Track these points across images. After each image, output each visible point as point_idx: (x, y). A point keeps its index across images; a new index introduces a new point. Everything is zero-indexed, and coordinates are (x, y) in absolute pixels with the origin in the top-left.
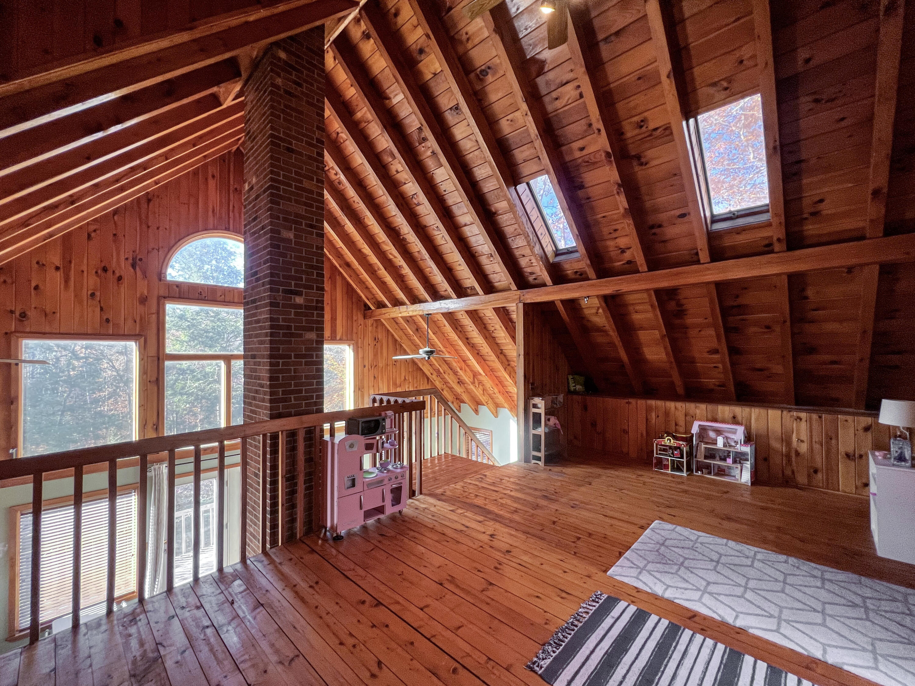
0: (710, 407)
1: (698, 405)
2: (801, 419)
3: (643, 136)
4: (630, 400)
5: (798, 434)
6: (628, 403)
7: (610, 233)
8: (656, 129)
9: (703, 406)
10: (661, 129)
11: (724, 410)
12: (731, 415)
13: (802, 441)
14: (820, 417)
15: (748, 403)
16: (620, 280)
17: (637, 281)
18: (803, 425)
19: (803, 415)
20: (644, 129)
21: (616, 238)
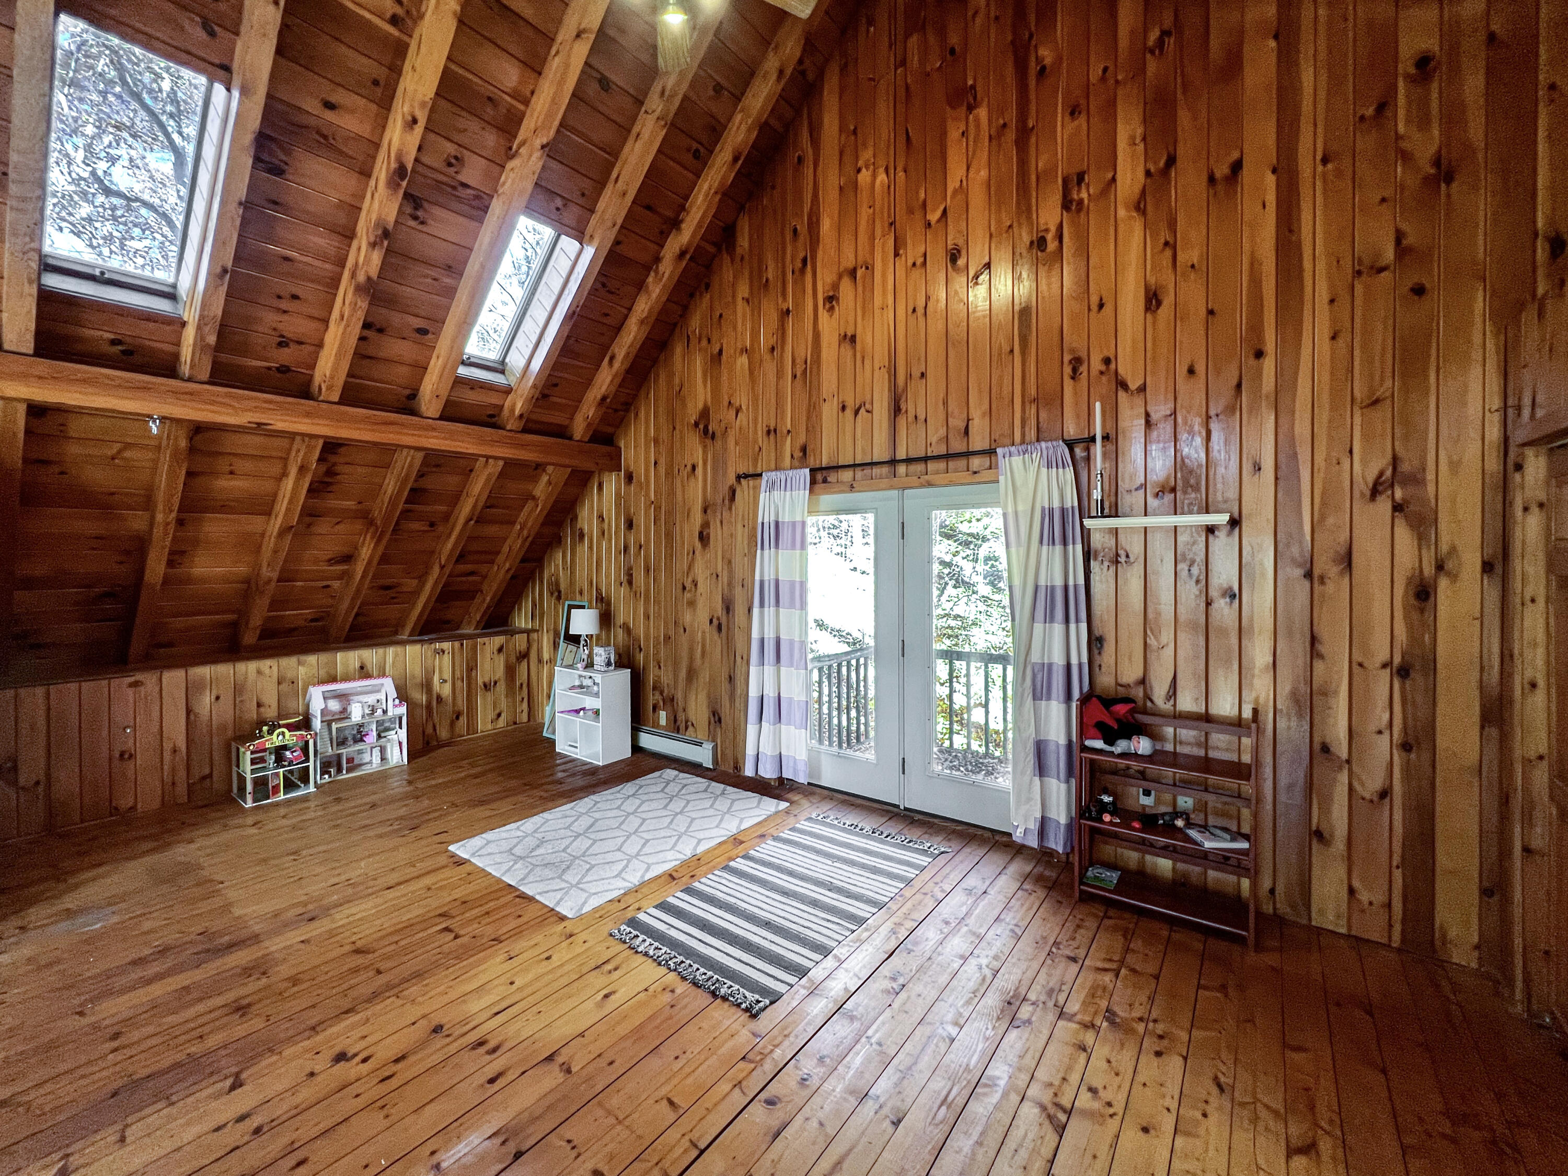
0: (324, 657)
1: (303, 658)
2: (443, 652)
3: (445, 179)
4: (139, 677)
5: (441, 672)
6: (136, 684)
7: (279, 297)
8: (465, 185)
9: (312, 659)
10: (472, 192)
11: (347, 659)
12: (357, 665)
13: (445, 681)
14: (462, 645)
15: (368, 642)
16: (266, 402)
17: (308, 415)
18: (447, 659)
19: (446, 645)
20: (451, 170)
21: (285, 312)
